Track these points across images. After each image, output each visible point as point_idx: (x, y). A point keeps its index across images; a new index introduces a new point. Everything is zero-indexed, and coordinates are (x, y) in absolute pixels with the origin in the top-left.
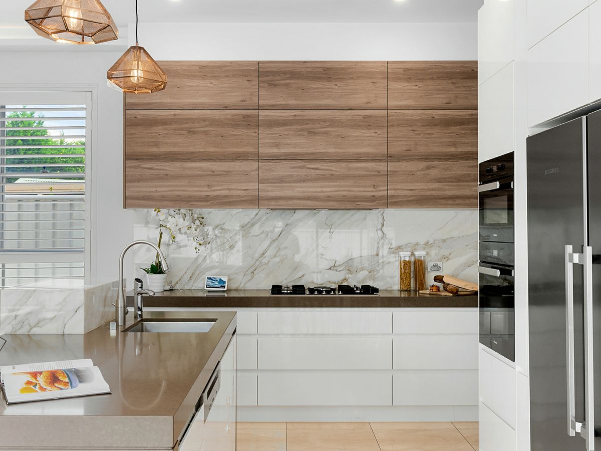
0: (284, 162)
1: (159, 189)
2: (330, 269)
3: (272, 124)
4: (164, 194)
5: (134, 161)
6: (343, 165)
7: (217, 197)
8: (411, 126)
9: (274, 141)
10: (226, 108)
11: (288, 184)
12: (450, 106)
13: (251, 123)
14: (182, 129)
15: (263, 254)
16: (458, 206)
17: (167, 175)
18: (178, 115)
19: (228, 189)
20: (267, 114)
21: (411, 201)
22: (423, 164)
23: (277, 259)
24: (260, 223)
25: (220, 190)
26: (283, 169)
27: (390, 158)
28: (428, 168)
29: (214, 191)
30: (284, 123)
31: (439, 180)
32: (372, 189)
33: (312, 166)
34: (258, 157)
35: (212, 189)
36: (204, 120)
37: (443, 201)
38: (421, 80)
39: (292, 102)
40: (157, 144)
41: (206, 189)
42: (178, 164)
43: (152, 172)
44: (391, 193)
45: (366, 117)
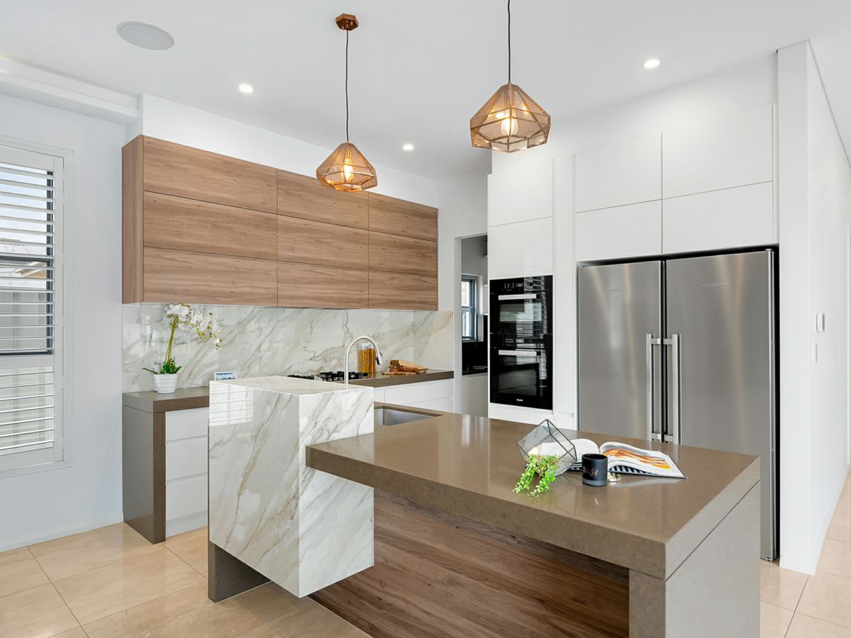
0: (297, 265)
1: (182, 283)
2: (311, 359)
3: (289, 229)
4: (189, 288)
5: (155, 250)
6: (341, 271)
7: (240, 294)
8: (383, 245)
9: (289, 245)
10: (249, 207)
11: (300, 285)
12: (404, 234)
13: (270, 225)
14: (206, 222)
15: (259, 348)
16: (407, 308)
17: (191, 268)
18: (202, 207)
19: (252, 287)
20: (285, 219)
21: (383, 303)
22: (389, 276)
23: (270, 353)
24: (255, 319)
25: (243, 287)
26: (297, 271)
27: (370, 269)
28: (392, 278)
29: (238, 287)
30: (298, 230)
31: (398, 289)
32: (359, 293)
33: (318, 271)
34: (277, 259)
35: (237, 285)
36: (229, 216)
37: (400, 304)
38: (388, 211)
39: (303, 212)
40: (179, 234)
41: (230, 285)
42: (202, 258)
43: (175, 263)
44: (371, 296)
45: (355, 234)
